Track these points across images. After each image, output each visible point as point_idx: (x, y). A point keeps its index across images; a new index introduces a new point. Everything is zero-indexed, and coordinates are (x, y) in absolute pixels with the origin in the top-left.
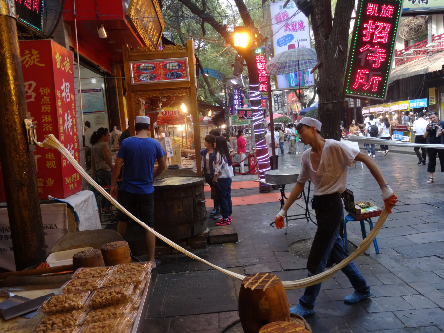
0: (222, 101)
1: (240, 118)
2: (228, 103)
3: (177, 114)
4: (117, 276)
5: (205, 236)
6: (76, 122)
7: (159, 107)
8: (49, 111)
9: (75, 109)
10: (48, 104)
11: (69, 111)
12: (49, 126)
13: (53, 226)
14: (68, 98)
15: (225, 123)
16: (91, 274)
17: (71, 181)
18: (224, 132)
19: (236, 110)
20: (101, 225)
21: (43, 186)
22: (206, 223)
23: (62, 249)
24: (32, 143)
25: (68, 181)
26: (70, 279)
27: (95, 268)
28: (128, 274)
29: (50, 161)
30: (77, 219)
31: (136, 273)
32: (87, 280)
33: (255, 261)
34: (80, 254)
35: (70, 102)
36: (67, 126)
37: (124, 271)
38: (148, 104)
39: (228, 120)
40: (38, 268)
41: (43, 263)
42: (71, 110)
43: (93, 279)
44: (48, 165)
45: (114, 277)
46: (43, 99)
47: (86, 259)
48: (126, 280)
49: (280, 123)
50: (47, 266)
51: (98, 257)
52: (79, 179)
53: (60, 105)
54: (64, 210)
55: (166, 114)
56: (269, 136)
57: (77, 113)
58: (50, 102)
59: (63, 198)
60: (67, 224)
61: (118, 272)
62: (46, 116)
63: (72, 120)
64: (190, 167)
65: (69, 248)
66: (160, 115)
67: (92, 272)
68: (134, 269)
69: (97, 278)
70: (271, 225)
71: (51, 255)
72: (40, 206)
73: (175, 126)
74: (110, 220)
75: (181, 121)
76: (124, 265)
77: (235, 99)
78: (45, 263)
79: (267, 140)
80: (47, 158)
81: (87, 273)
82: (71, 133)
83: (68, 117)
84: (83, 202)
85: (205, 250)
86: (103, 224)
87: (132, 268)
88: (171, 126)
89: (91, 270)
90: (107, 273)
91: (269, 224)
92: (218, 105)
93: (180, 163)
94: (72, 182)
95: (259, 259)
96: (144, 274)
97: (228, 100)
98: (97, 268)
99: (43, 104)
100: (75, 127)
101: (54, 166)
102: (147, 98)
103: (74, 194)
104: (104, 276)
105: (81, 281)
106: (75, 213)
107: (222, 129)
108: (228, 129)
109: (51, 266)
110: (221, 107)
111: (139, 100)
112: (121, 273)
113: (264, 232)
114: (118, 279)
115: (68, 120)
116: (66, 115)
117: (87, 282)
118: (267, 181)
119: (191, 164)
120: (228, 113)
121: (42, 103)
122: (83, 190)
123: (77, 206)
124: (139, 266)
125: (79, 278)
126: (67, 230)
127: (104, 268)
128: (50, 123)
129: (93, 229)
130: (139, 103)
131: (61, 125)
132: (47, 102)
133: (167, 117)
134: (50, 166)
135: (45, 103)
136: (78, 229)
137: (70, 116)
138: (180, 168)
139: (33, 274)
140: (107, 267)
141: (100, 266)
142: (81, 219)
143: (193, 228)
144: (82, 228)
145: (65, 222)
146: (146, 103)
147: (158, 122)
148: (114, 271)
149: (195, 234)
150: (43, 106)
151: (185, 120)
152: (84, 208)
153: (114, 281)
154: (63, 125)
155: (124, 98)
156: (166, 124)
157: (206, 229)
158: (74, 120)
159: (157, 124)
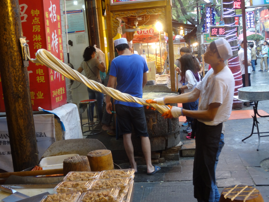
0: (193, 20)
1: (212, 36)
2: (200, 21)
3: (151, 32)
4: (104, 180)
5: (178, 149)
6: (62, 40)
7: (135, 25)
8: (39, 31)
9: (61, 29)
10: (38, 24)
11: (55, 31)
12: (39, 44)
13: (43, 135)
14: (55, 19)
15: (197, 41)
16: (81, 177)
17: (58, 94)
18: (196, 49)
19: (207, 28)
20: (83, 135)
21: (34, 98)
22: (179, 137)
23: (52, 154)
24: (26, 59)
25: (55, 94)
26: (62, 181)
27: (83, 172)
28: (114, 180)
29: (39, 76)
30: (63, 129)
31: (120, 178)
32: (77, 182)
33: (227, 175)
34: (70, 159)
35: (57, 22)
36: (54, 44)
37: (110, 177)
38: (124, 24)
39: (200, 38)
40: (32, 170)
41: (37, 166)
42: (57, 29)
43: (82, 182)
44: (38, 80)
45: (101, 181)
46: (33, 20)
47: (75, 164)
48: (112, 184)
49: (252, 41)
50: (40, 169)
51: (85, 162)
52: (64, 93)
53: (48, 25)
54: (52, 121)
55: (141, 33)
56: (241, 54)
57: (62, 32)
58: (39, 23)
59: (51, 110)
60: (54, 133)
61: (104, 177)
62: (36, 35)
63: (58, 39)
64: (164, 83)
65: (58, 154)
66: (136, 34)
67: (82, 176)
68: (119, 175)
69: (85, 182)
70: (243, 141)
71: (43, 160)
72: (33, 116)
73: (149, 44)
74: (90, 131)
75: (156, 39)
76: (110, 171)
77: (207, 17)
78: (38, 166)
79: (240, 57)
80: (37, 73)
81: (77, 176)
82: (57, 51)
83: (54, 36)
84: (68, 113)
85: (177, 162)
86: (84, 134)
87: (116, 174)
88: (146, 44)
89: (80, 174)
90: (94, 177)
91: (241, 140)
92: (190, 24)
93: (154, 79)
94: (58, 96)
95: (231, 173)
96: (128, 181)
97: (200, 19)
98: (85, 172)
99: (34, 25)
100: (60, 45)
101: (44, 81)
102: (124, 18)
103: (60, 106)
104: (92, 180)
105: (72, 183)
106: (61, 123)
107: (194, 47)
108: (199, 47)
109: (44, 169)
110: (193, 25)
111: (118, 20)
112: (107, 178)
113: (236, 147)
114: (105, 183)
115: (55, 39)
116: (53, 34)
117: (77, 185)
118: (240, 97)
119: (165, 81)
120: (199, 32)
121: (33, 23)
122: (68, 103)
123: (63, 117)
124: (122, 173)
125: (70, 180)
126: (54, 139)
127: (91, 173)
128: (40, 42)
129: (76, 138)
130: (117, 22)
131: (49, 43)
132: (37, 23)
133: (142, 36)
134: (40, 81)
135: (35, 23)
136: (64, 138)
137: (56, 36)
138: (155, 84)
139: (30, 175)
140: (94, 172)
141: (87, 171)
142: (66, 129)
143: (167, 141)
144: (67, 137)
145: (52, 131)
146: (123, 22)
147: (134, 40)
148: (100, 176)
149: (168, 147)
150: (34, 26)
151: (160, 38)
152: (69, 120)
153: (101, 184)
154: (51, 43)
155: (103, 18)
156: (141, 43)
157: (179, 143)
158: (60, 39)
159: (133, 43)
